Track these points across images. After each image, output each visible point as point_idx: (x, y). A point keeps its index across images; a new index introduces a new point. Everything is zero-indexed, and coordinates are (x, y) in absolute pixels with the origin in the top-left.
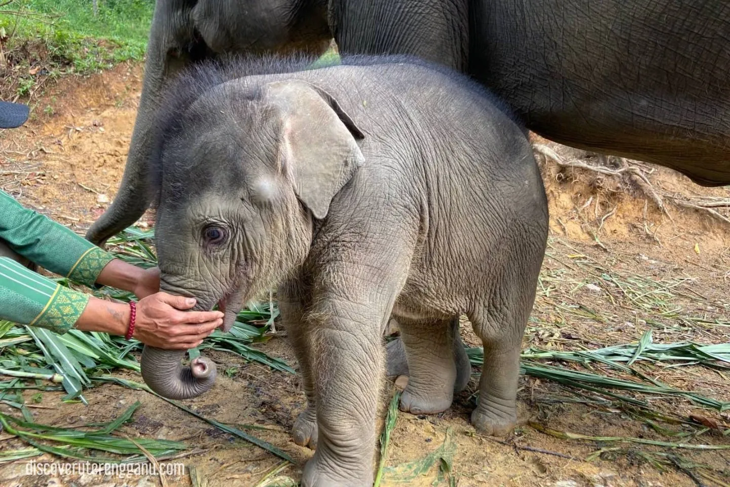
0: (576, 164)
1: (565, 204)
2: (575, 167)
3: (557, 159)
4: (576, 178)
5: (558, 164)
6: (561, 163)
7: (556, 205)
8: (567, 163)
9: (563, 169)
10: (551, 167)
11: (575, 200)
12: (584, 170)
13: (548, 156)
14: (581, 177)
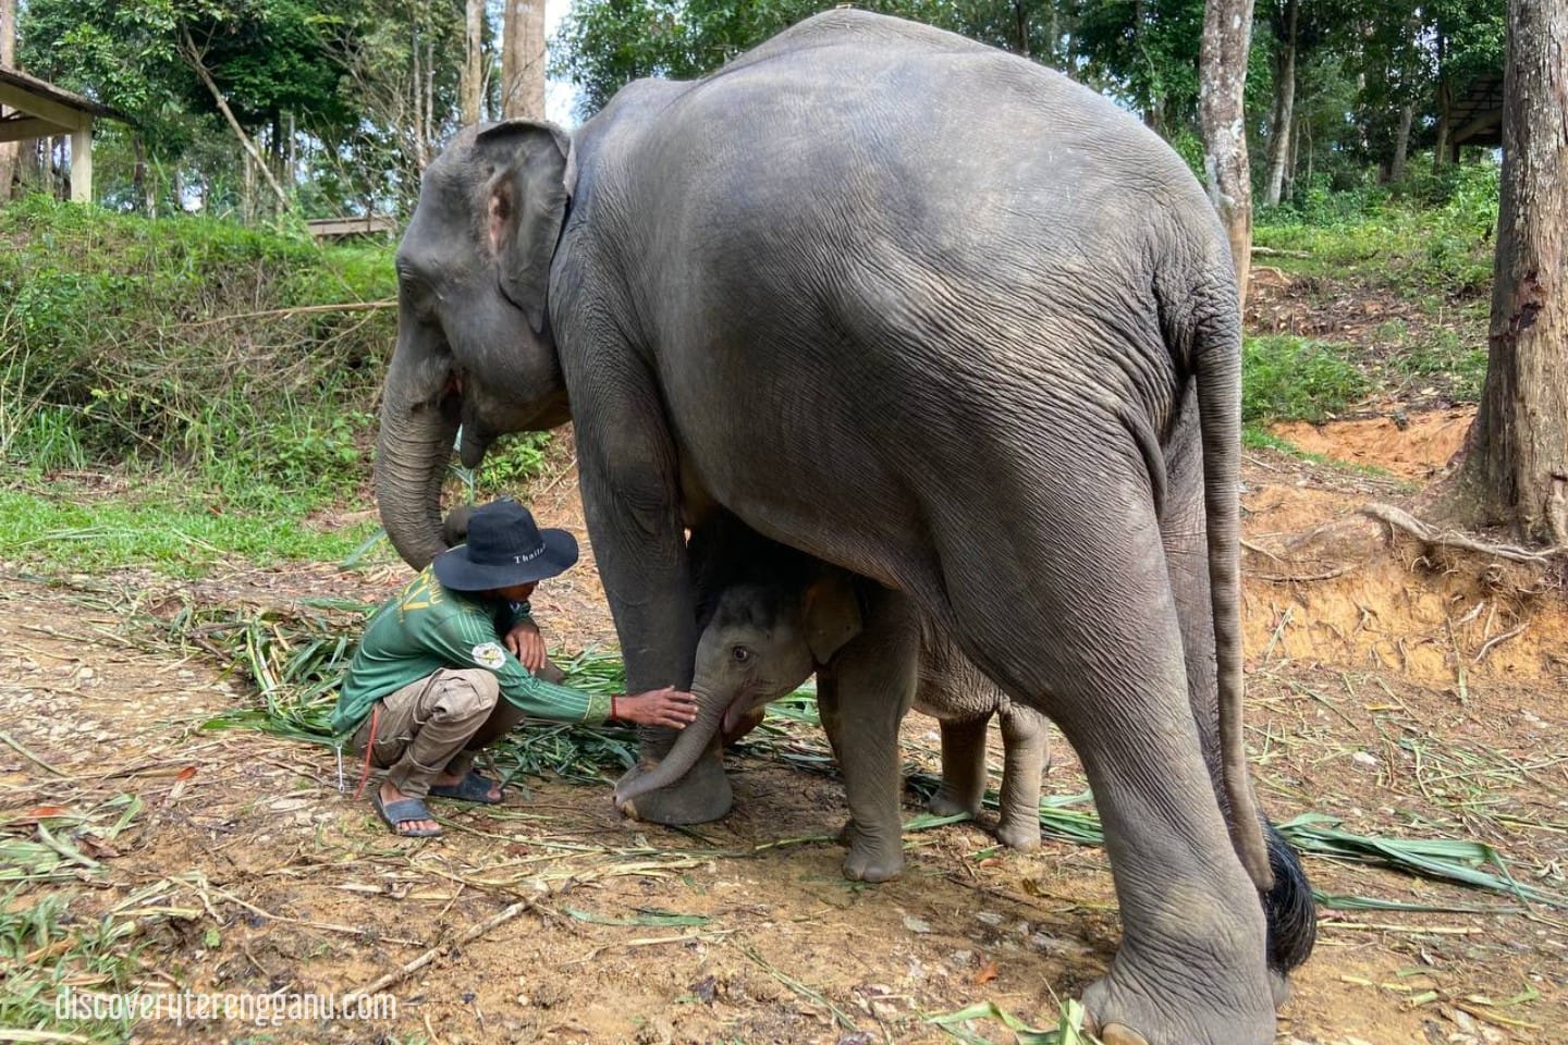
0: (1451, 541)
1: (1428, 614)
2: (1450, 546)
3: (1416, 530)
4: (1452, 566)
5: (1419, 540)
6: (1425, 537)
7: (1411, 617)
8: (1436, 538)
9: (1429, 549)
10: (1406, 545)
11: (1449, 608)
12: (1469, 552)
13: (1397, 525)
14: (1460, 564)
